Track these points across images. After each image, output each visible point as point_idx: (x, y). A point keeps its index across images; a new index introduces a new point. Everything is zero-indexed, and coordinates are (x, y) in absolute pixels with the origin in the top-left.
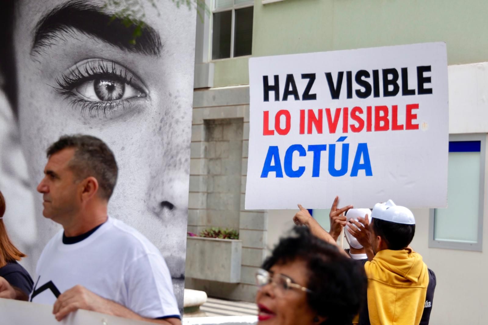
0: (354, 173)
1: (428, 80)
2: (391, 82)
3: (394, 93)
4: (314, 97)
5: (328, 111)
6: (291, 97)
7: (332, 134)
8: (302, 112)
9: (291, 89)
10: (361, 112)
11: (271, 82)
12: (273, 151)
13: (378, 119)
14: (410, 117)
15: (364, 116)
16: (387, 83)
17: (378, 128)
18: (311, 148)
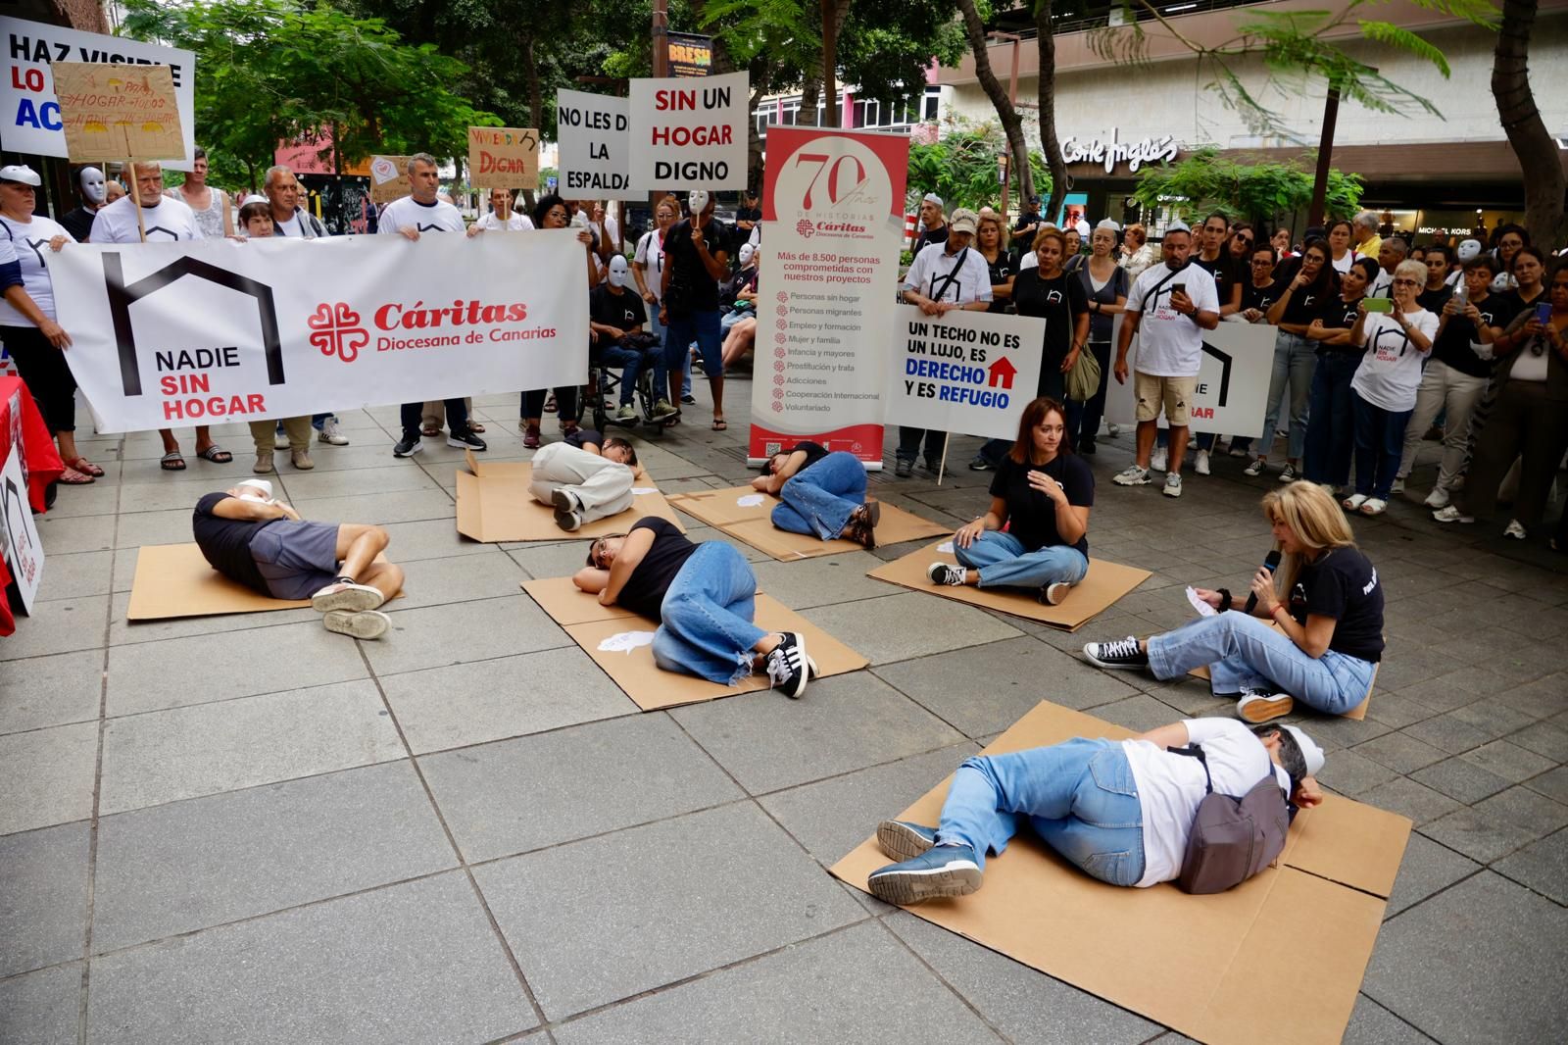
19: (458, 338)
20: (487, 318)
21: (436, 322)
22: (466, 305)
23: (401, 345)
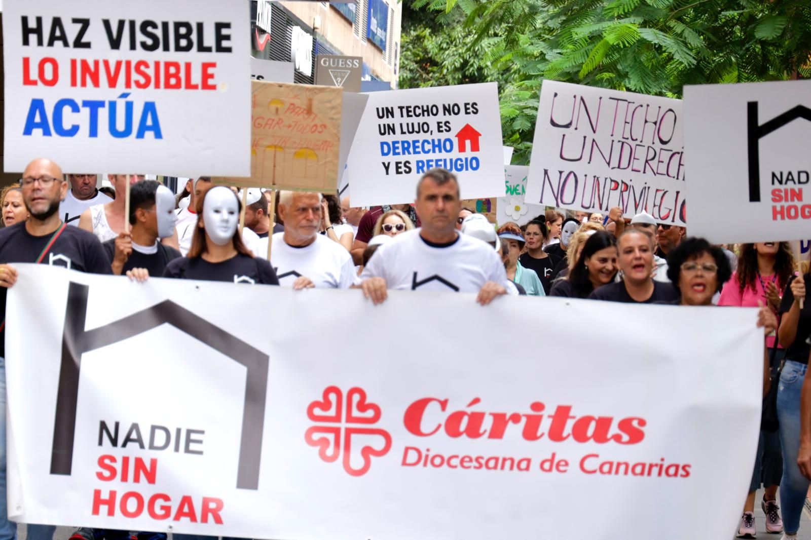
0: (140, 135)
1: (228, 38)
2: (183, 36)
3: (188, 48)
4: (87, 45)
5: (106, 63)
6: (58, 44)
7: (112, 89)
8: (74, 62)
9: (58, 33)
10: (147, 66)
11: (32, 24)
12: (37, 105)
13: (168, 76)
14: (206, 76)
15: (151, 72)
16: (178, 37)
17: (168, 86)
18: (86, 104)
19: (529, 461)
20: (580, 434)
21: (497, 432)
22: (550, 410)
23: (437, 461)
